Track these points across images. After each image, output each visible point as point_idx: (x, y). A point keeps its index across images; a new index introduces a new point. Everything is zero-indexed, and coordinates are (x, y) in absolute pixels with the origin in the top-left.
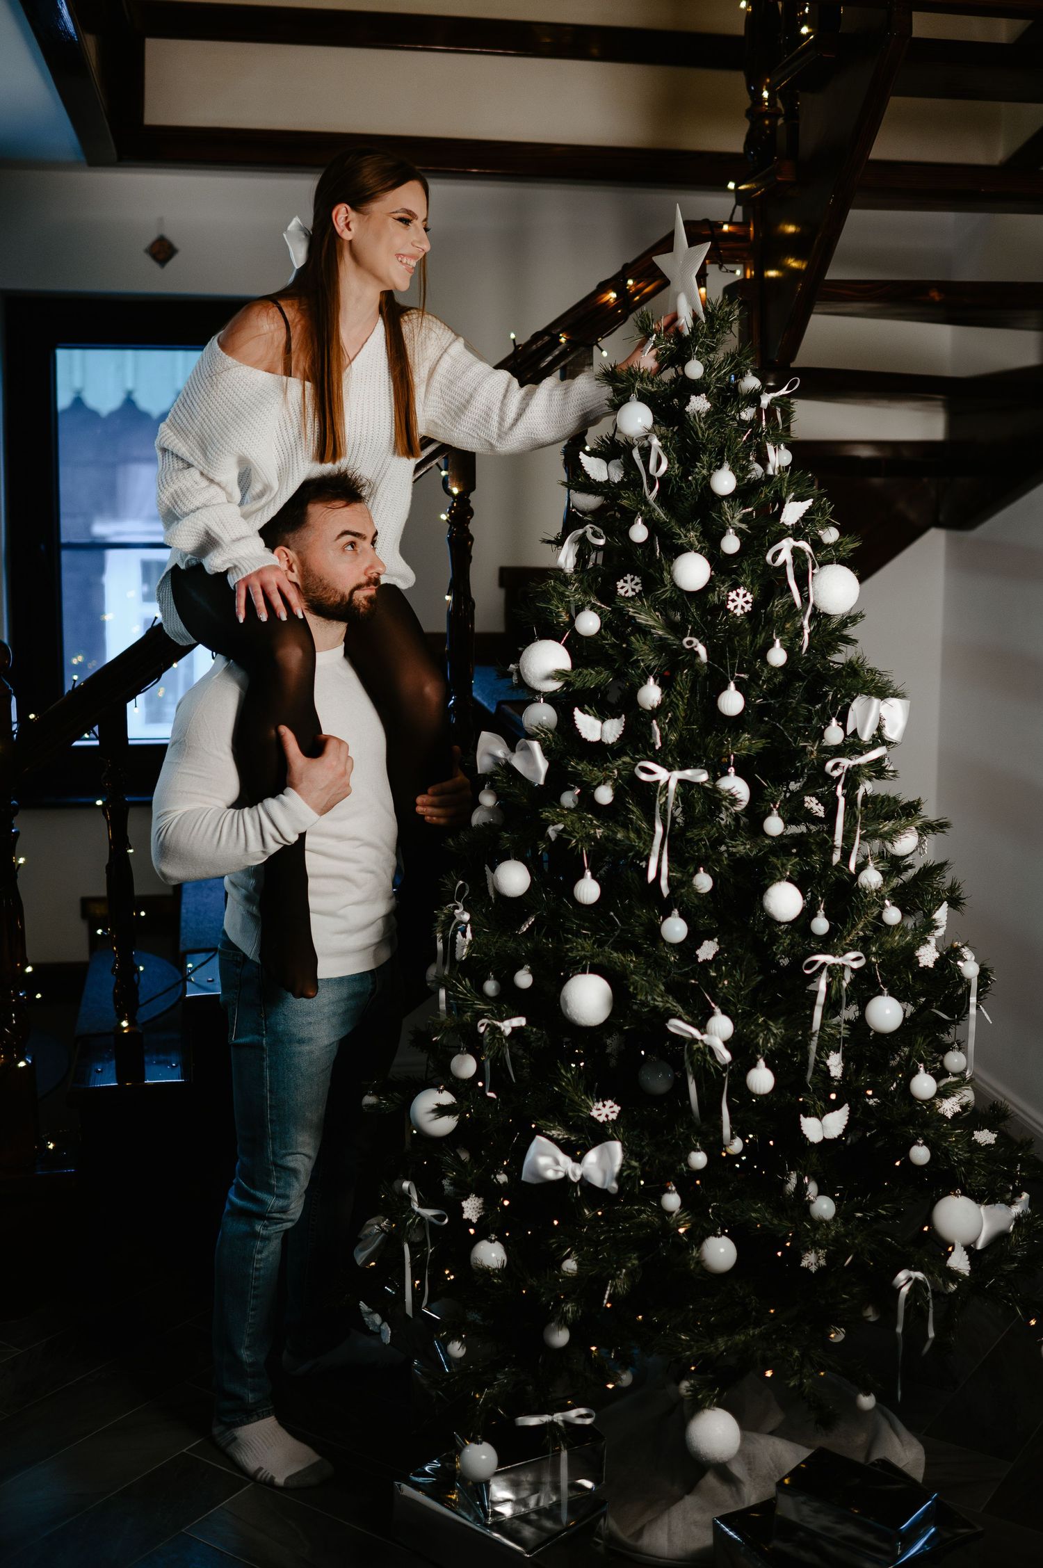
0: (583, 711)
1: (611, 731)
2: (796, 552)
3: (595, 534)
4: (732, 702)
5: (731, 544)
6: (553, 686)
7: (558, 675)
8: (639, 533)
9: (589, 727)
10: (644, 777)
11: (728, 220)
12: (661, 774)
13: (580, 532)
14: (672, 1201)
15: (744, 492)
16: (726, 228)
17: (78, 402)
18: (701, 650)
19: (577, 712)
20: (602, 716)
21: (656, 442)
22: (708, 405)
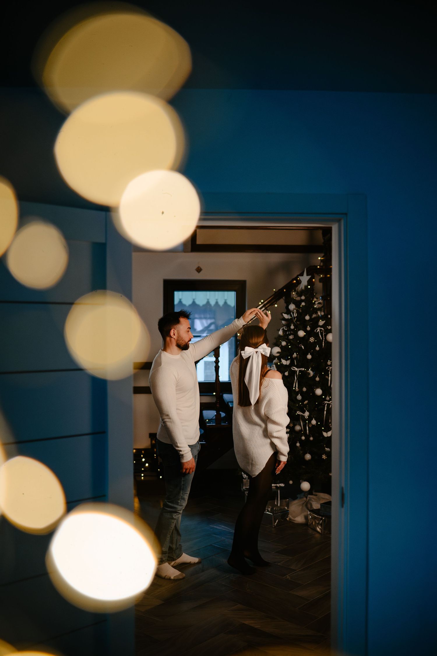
0: (283, 359)
1: (288, 363)
2: (321, 330)
3: (286, 328)
4: (309, 357)
5: (309, 329)
6: (278, 355)
7: (278, 353)
8: (292, 327)
9: (284, 362)
10: (293, 369)
11: (319, 265)
12: (296, 369)
13: (283, 328)
14: (298, 444)
15: (311, 319)
16: (318, 267)
17: (180, 302)
18: (303, 347)
19: (282, 359)
20: (286, 360)
21: (295, 311)
22: (305, 304)
